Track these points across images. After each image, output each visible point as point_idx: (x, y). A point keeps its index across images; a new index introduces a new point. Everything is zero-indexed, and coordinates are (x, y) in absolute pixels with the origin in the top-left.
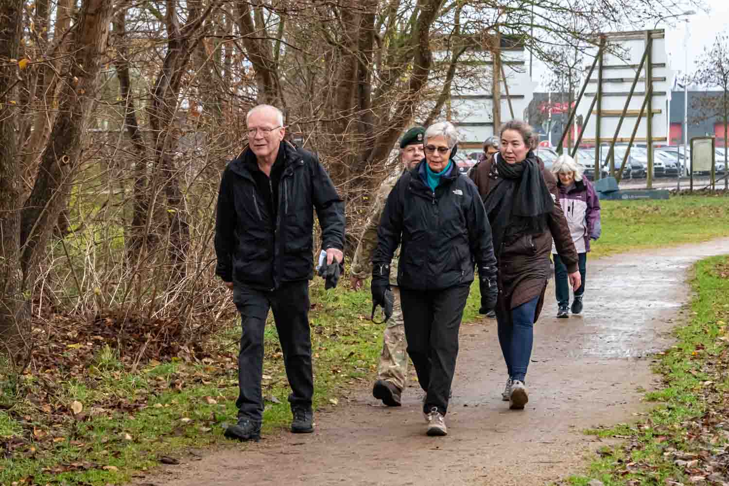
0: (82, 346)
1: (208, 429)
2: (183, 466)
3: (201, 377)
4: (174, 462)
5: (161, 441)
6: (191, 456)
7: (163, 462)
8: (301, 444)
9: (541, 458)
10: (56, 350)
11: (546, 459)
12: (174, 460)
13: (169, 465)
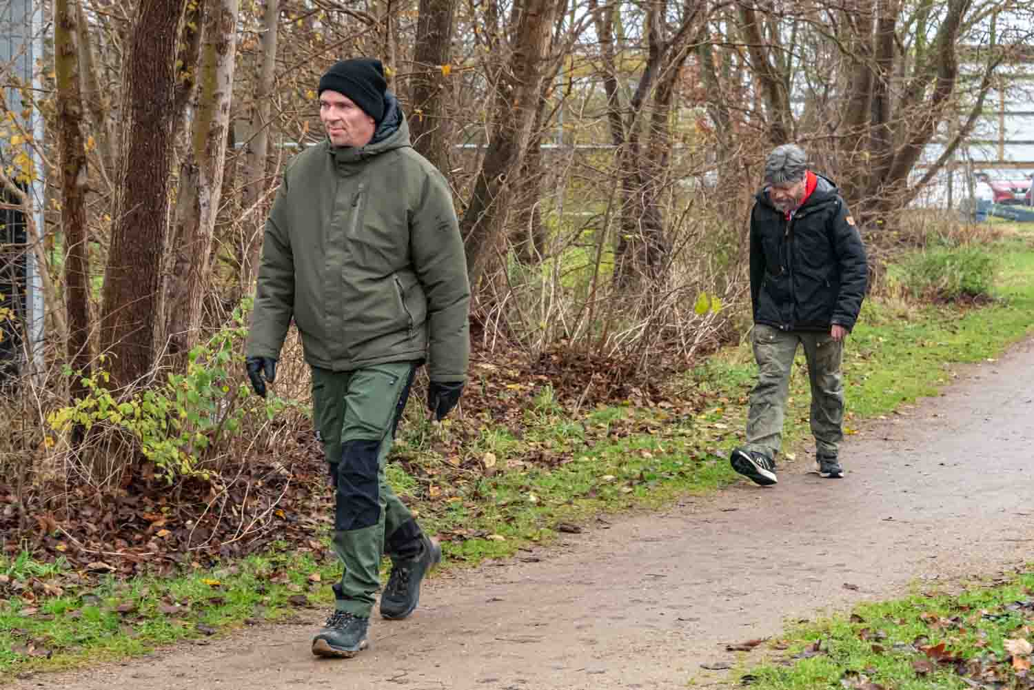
0: (522, 386)
1: (630, 490)
2: (585, 536)
3: (649, 424)
4: (576, 531)
5: (570, 503)
6: (599, 524)
7: (563, 530)
8: (734, 510)
9: (1008, 534)
10: (492, 391)
11: (1014, 535)
12: (576, 528)
13: (569, 535)
